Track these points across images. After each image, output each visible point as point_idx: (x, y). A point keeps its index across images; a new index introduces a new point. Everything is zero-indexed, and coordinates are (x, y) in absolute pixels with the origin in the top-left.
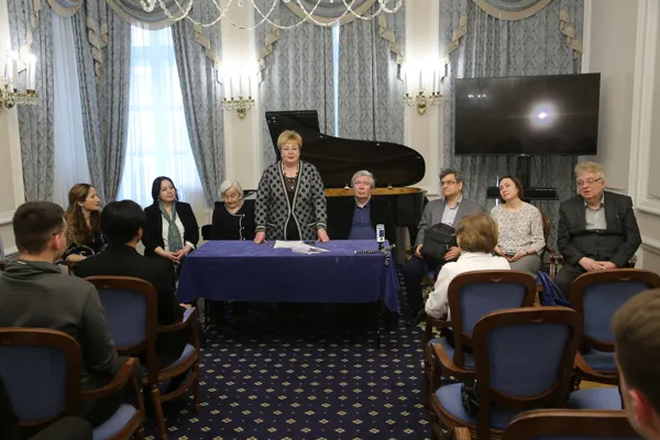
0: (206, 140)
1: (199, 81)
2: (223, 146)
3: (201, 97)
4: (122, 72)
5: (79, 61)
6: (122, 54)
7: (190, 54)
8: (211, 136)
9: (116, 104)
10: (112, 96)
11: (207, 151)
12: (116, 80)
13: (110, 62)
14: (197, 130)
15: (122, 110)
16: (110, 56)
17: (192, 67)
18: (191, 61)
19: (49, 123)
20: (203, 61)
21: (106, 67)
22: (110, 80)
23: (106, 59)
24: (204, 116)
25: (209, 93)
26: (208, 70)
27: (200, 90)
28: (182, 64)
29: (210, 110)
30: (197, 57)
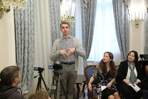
0: (123, 35)
1: (121, 14)
2: (129, 38)
3: (122, 20)
4: (93, 11)
5: (81, 8)
6: (93, 5)
7: (119, 4)
8: (125, 34)
9: (90, 23)
10: (89, 20)
11: (123, 40)
12: (91, 15)
13: (89, 9)
14: (120, 32)
15: (93, 25)
16: (89, 6)
17: (119, 9)
18: (119, 7)
19: (74, 29)
20: (123, 6)
21: (88, 10)
22: (89, 15)
23: (88, 8)
24: (122, 27)
25: (125, 18)
26: (125, 10)
27: (122, 17)
28: (115, 8)
29: (125, 25)
30: (121, 5)
